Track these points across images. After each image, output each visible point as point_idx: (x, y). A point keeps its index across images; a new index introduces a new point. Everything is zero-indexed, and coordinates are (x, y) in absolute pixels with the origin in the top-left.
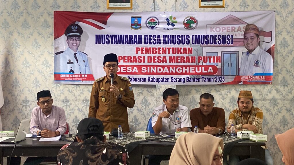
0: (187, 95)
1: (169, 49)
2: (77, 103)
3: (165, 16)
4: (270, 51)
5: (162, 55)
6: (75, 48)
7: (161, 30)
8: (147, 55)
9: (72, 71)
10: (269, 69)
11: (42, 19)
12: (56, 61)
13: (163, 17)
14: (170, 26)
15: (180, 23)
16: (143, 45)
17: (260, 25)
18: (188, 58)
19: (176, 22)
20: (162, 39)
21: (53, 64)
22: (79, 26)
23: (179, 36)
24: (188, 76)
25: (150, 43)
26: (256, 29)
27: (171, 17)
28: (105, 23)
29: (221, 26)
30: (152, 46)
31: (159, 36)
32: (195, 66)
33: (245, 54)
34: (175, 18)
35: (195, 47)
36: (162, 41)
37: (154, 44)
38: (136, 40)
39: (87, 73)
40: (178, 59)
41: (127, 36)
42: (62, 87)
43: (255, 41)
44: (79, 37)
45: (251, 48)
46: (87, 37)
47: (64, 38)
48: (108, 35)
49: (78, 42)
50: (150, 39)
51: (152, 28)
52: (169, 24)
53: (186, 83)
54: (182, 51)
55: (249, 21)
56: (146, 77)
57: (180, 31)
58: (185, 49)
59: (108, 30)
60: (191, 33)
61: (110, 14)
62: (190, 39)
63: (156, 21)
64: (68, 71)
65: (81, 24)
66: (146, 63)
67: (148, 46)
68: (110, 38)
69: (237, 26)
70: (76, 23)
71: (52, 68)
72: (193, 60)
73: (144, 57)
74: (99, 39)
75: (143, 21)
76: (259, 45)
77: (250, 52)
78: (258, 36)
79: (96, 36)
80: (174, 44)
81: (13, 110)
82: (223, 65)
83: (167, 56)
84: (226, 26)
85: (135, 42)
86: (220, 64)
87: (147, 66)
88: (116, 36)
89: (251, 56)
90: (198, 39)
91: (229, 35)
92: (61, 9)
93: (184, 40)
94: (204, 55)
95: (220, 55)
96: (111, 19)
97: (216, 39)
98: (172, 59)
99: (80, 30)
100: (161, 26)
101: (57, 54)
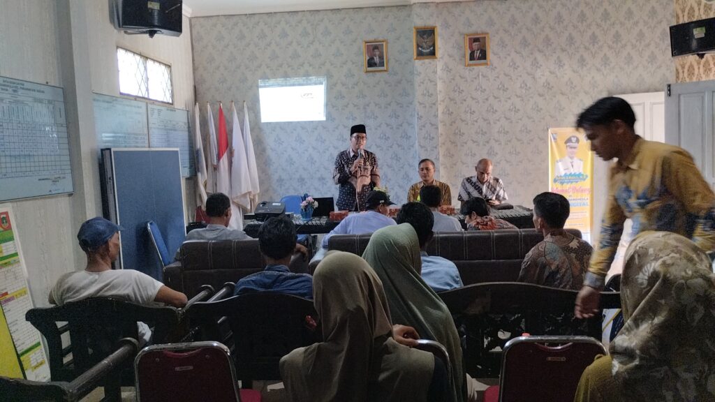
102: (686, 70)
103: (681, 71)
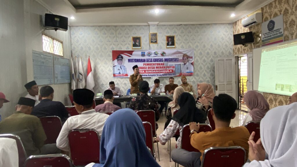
0: (163, 81)
1: (156, 64)
2: (122, 85)
3: (154, 52)
4: (192, 64)
5: (153, 66)
6: (121, 64)
7: (153, 57)
8: (147, 66)
9: (120, 73)
10: (192, 70)
11: (108, 54)
12: (114, 69)
13: (153, 52)
14: (156, 55)
15: (159, 54)
16: (146, 63)
17: (188, 54)
18: (163, 67)
19: (158, 54)
20: (153, 60)
21: (112, 70)
22: (122, 56)
23: (159, 59)
24: (163, 73)
25: (149, 62)
26: (187, 56)
27: (156, 52)
28: (131, 54)
29: (174, 55)
30: (149, 63)
31: (152, 59)
32: (165, 70)
33: (183, 65)
34: (157, 52)
35: (165, 63)
36: (153, 61)
37: (150, 62)
38: (144, 61)
39: (125, 73)
40: (159, 68)
41: (140, 59)
42: (116, 79)
43: (187, 60)
44: (122, 60)
45: (185, 63)
46: (125, 60)
47: (116, 60)
48: (133, 59)
49: (122, 62)
50: (149, 60)
51: (149, 56)
52: (155, 54)
53: (162, 76)
54: (160, 64)
55: (184, 53)
56: (147, 74)
57: (159, 57)
58: (161, 64)
59: (133, 57)
60: (164, 58)
61: (133, 51)
62: (163, 60)
63: (151, 53)
64: (118, 73)
65: (122, 55)
66: (147, 69)
67: (148, 63)
68: (133, 60)
69: (180, 55)
70: (121, 55)
71: (112, 72)
72: (165, 67)
73: (146, 67)
74: (130, 61)
75: (146, 54)
76: (188, 61)
77: (185, 64)
78: (188, 58)
79: (128, 59)
80: (157, 62)
81: (98, 88)
82: (175, 69)
83: (155, 66)
84: (176, 55)
85: (143, 61)
86: (174, 69)
87: (147, 70)
88: (136, 59)
89: (185, 66)
90: (166, 60)
91: (177, 58)
92: (115, 50)
93: (161, 60)
94: (169, 66)
95: (174, 66)
96: (134, 53)
97: (172, 60)
98: (157, 68)
99: (122, 57)
100: (152, 55)
101: (114, 66)
102: (237, 50)
103: (235, 50)
